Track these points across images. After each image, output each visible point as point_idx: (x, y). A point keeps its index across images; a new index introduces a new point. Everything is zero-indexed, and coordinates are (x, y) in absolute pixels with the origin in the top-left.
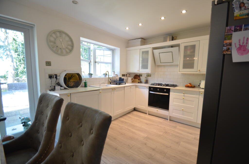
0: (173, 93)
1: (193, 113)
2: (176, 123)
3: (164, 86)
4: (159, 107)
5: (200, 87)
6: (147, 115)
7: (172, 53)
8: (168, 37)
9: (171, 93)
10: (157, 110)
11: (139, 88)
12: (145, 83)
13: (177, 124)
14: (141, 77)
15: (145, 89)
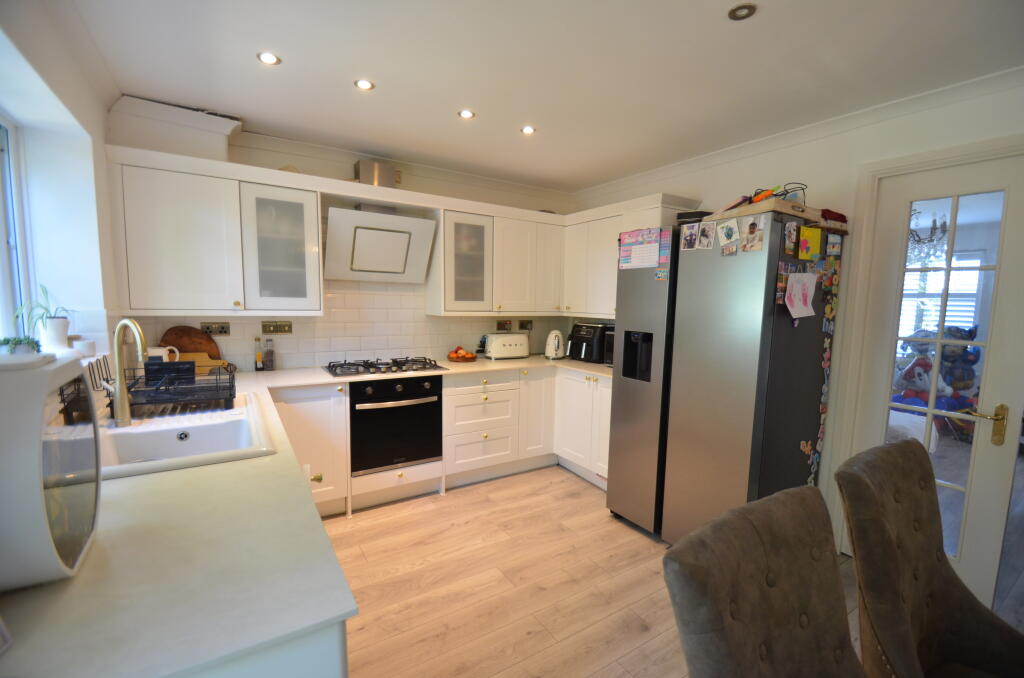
0: (453, 389)
1: (507, 437)
2: (468, 488)
3: (389, 369)
4: (403, 459)
5: (488, 355)
6: (350, 516)
7: (410, 238)
8: (376, 165)
9: (446, 392)
10: (400, 476)
11: (286, 402)
12: (257, 369)
13: (483, 488)
14: (220, 339)
15: (328, 397)
